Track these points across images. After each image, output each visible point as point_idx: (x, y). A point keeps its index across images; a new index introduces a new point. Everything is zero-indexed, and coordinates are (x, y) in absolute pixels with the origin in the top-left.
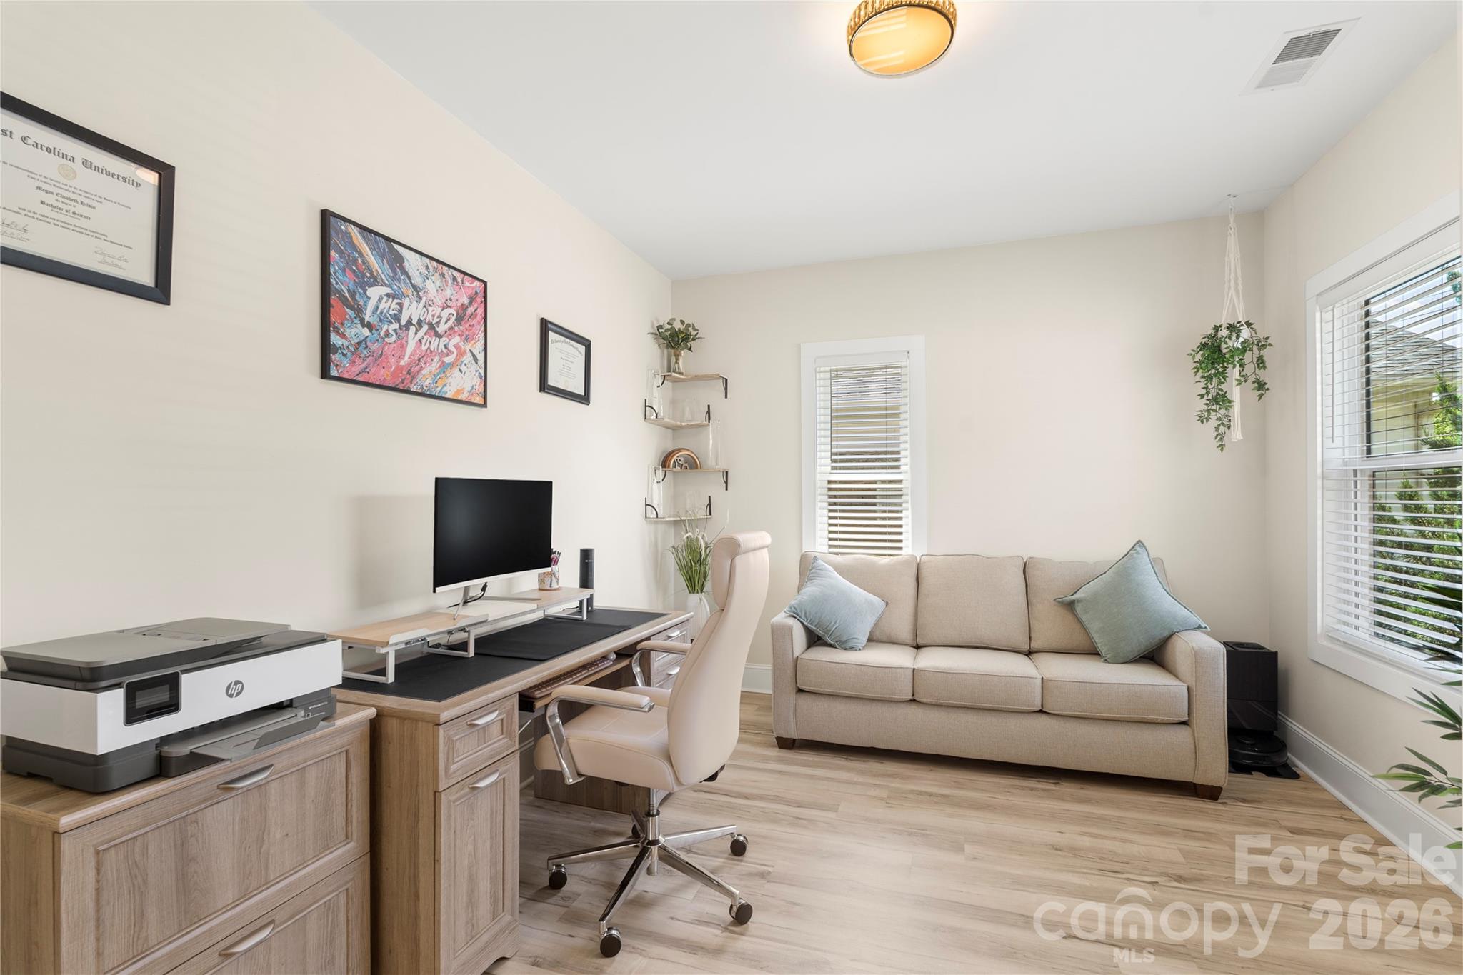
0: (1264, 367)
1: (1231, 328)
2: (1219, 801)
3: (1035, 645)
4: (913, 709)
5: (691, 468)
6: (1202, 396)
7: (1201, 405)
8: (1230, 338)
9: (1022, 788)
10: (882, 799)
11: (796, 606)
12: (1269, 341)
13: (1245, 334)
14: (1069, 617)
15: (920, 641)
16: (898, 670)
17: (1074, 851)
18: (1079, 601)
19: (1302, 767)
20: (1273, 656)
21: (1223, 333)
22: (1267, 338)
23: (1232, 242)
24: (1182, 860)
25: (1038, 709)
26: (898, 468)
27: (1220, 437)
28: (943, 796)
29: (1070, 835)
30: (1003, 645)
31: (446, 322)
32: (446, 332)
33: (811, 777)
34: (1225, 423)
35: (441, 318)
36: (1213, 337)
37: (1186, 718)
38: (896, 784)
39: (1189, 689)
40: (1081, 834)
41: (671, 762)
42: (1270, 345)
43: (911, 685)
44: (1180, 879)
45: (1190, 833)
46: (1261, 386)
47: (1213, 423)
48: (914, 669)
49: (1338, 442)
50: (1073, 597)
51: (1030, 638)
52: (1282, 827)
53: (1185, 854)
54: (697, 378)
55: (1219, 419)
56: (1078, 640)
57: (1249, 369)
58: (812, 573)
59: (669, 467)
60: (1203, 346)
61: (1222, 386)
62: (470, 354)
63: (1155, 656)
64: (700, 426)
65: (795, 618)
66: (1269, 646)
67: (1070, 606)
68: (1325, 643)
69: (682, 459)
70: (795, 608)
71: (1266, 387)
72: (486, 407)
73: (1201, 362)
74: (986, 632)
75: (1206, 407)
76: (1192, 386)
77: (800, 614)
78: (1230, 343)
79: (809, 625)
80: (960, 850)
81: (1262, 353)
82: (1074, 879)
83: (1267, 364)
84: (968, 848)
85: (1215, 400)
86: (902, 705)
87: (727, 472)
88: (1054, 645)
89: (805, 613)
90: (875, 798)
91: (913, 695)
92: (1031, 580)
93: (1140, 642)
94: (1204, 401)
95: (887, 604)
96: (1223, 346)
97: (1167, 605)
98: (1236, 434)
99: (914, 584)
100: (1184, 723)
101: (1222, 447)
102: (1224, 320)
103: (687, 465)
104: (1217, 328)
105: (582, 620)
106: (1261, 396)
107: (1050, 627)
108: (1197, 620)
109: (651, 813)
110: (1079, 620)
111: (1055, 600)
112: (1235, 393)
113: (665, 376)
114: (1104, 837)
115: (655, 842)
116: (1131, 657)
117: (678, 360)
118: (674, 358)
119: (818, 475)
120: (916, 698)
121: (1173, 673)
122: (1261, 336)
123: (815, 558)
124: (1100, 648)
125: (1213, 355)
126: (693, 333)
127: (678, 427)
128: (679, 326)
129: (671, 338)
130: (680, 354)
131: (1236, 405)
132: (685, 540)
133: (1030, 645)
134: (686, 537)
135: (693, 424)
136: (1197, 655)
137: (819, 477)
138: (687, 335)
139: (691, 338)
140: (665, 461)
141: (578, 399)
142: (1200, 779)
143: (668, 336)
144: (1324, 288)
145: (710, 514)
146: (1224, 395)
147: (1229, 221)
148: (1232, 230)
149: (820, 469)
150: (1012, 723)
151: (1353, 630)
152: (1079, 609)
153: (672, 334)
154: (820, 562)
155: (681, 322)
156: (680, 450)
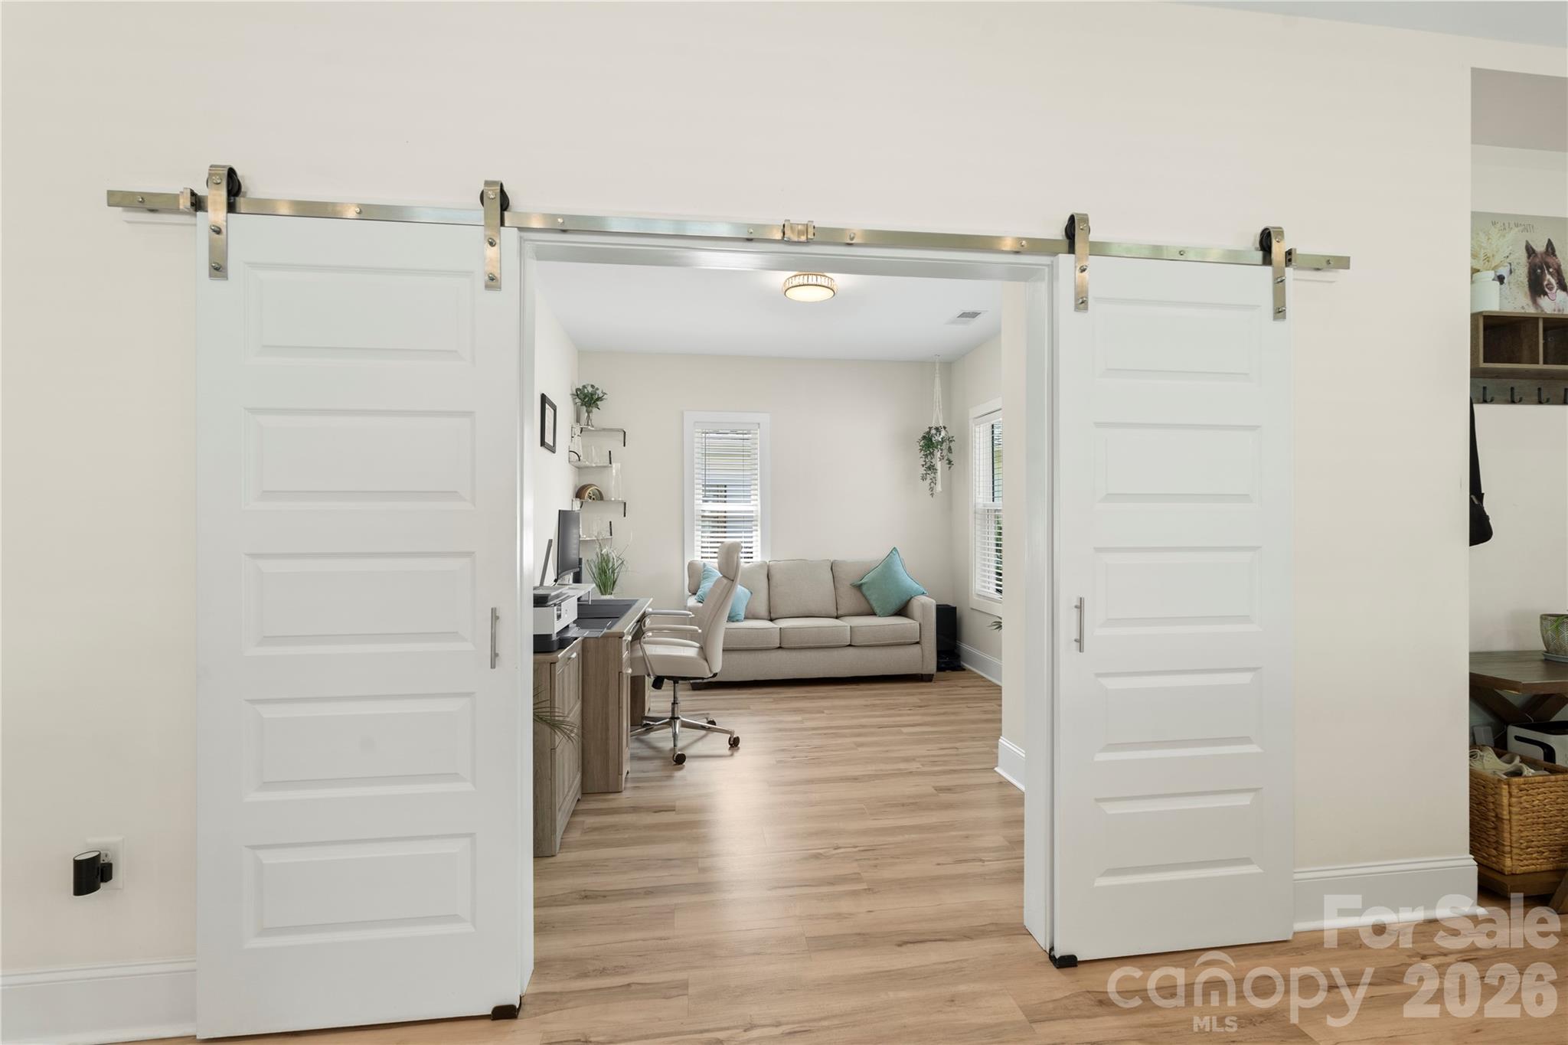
0: (951, 453)
1: (937, 429)
2: (933, 681)
3: (841, 612)
4: (780, 653)
5: (597, 499)
6: (923, 465)
7: (922, 470)
8: (936, 435)
13: (943, 433)
14: (859, 594)
15: (773, 616)
16: (766, 632)
18: (864, 584)
19: (967, 666)
20: (954, 609)
21: (933, 431)
22: (953, 437)
23: (937, 381)
25: (847, 644)
26: (748, 502)
27: (932, 489)
29: (870, 701)
30: (823, 613)
33: (723, 699)
34: (934, 481)
36: (929, 433)
37: (918, 640)
38: (775, 696)
39: (920, 625)
41: (707, 661)
42: (954, 440)
43: (779, 638)
45: (922, 693)
46: (950, 462)
47: (928, 481)
48: (775, 631)
49: (981, 496)
50: (863, 581)
51: (837, 609)
54: (605, 430)
55: (931, 479)
56: (864, 607)
57: (945, 452)
59: (584, 499)
60: (924, 438)
61: (932, 461)
63: (902, 611)
64: (605, 467)
66: (952, 604)
67: (860, 587)
68: (977, 599)
69: (591, 493)
71: (952, 463)
73: (923, 447)
74: (814, 608)
75: (925, 472)
76: (919, 458)
78: (936, 438)
80: (823, 712)
81: (950, 444)
83: (953, 451)
84: (825, 711)
85: (929, 468)
86: (773, 651)
87: (625, 504)
88: (851, 611)
91: (779, 645)
92: (836, 574)
93: (895, 604)
94: (924, 468)
95: (751, 593)
96: (933, 439)
97: (909, 582)
98: (939, 488)
99: (766, 580)
100: (918, 643)
101: (932, 495)
102: (934, 425)
103: (594, 497)
104: (930, 428)
105: (589, 605)
106: (950, 468)
107: (849, 600)
108: (922, 589)
109: (676, 702)
110: (864, 596)
111: (850, 584)
112: (939, 465)
113: (582, 428)
115: (678, 718)
116: (892, 612)
117: (589, 416)
118: (586, 414)
119: (695, 506)
120: (783, 646)
121: (913, 619)
122: (950, 435)
123: (704, 564)
124: (877, 610)
125: (929, 443)
126: (601, 395)
127: (587, 467)
128: (590, 389)
129: (585, 398)
130: (591, 411)
131: (939, 472)
132: (602, 555)
133: (839, 612)
134: (603, 552)
135: (599, 465)
136: (924, 606)
137: (696, 508)
138: (597, 397)
139: (599, 399)
140: (579, 494)
141: (552, 449)
142: (925, 672)
143: (583, 397)
144: (976, 416)
145: (611, 535)
146: (933, 466)
147: (935, 370)
148: (937, 371)
149: (697, 502)
150: (836, 654)
151: (987, 590)
152: (864, 588)
153: (586, 396)
154: (707, 566)
155: (592, 386)
156: (590, 485)
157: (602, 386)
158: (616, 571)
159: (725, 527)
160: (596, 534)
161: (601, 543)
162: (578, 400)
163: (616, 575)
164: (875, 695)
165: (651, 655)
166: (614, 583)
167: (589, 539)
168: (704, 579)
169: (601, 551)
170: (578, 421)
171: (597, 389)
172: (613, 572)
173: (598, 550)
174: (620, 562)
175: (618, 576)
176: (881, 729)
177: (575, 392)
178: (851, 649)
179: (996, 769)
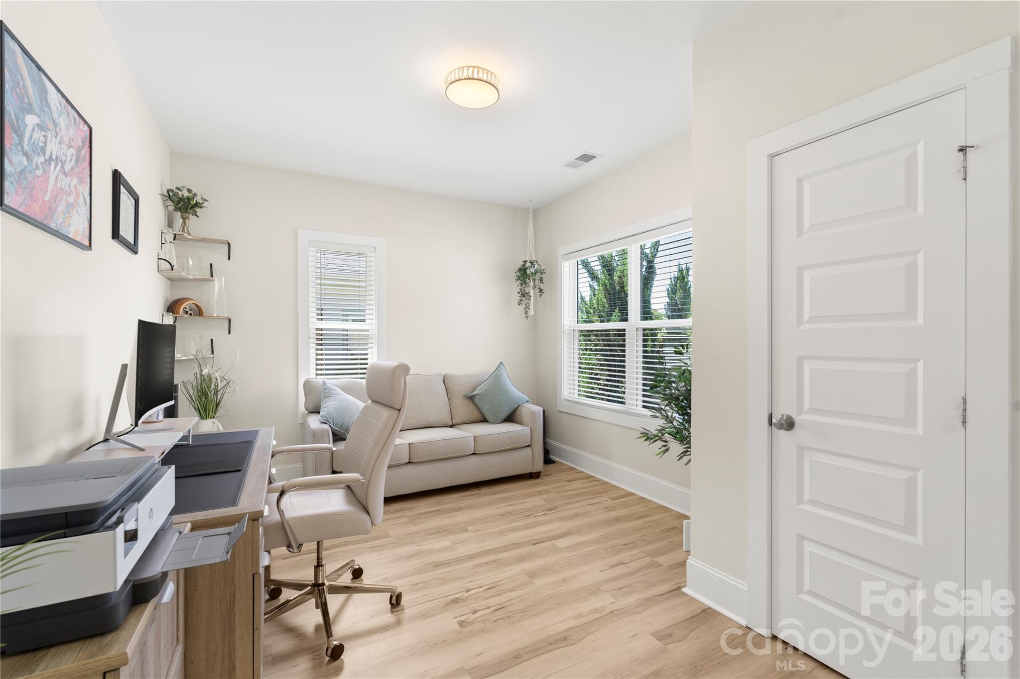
0: (543, 283)
1: (531, 262)
2: (540, 478)
3: (455, 422)
4: (409, 467)
5: (195, 315)
6: (519, 293)
7: (517, 297)
8: (531, 267)
9: (468, 496)
10: (407, 522)
11: (326, 416)
12: (544, 271)
13: (536, 266)
14: (471, 404)
16: (401, 446)
17: (510, 513)
18: (477, 395)
21: (528, 264)
22: (544, 270)
23: (531, 223)
24: (545, 503)
25: (472, 453)
26: (364, 321)
27: (526, 313)
28: (436, 511)
29: (502, 508)
30: (441, 424)
31: (70, 162)
32: (69, 172)
34: (527, 307)
35: (67, 156)
36: (524, 265)
37: (530, 443)
38: (408, 513)
39: (529, 429)
40: (506, 506)
41: (368, 513)
42: (545, 273)
43: (408, 453)
44: (550, 510)
45: (540, 493)
46: (541, 291)
47: (524, 306)
48: (409, 443)
49: (568, 318)
50: (474, 393)
51: (452, 418)
52: (564, 481)
53: (545, 500)
54: (204, 240)
55: (526, 304)
56: (476, 415)
57: (537, 282)
58: (326, 393)
59: (179, 314)
60: (520, 269)
61: (527, 289)
62: (82, 196)
63: (511, 418)
64: (205, 280)
65: (326, 424)
67: (471, 398)
68: (564, 403)
69: (187, 307)
70: (326, 417)
71: (543, 291)
72: (91, 250)
73: (519, 277)
74: (431, 419)
75: (520, 298)
76: (516, 287)
77: (329, 421)
78: (530, 270)
79: (335, 428)
80: (467, 530)
81: (542, 276)
82: (519, 524)
83: (544, 281)
84: (469, 528)
85: (524, 296)
86: (403, 467)
87: (230, 320)
88: (464, 420)
89: (333, 420)
90: (403, 523)
91: (409, 459)
92: (449, 387)
93: (504, 412)
94: (520, 295)
96: (528, 271)
97: (517, 393)
98: (531, 312)
100: (529, 446)
101: (527, 317)
102: (528, 259)
103: (191, 312)
104: (525, 262)
105: (189, 445)
106: (541, 295)
107: (464, 410)
108: (527, 398)
109: (320, 564)
110: (476, 405)
111: (464, 396)
112: (532, 293)
113: (175, 235)
114: (515, 504)
116: (503, 419)
117: (184, 223)
118: (181, 221)
119: (310, 324)
120: (412, 461)
121: (521, 424)
122: (542, 268)
123: (324, 382)
124: (488, 417)
125: (523, 274)
126: (201, 202)
127: (183, 279)
128: (186, 194)
129: (179, 202)
130: (188, 218)
131: (532, 298)
132: (201, 375)
133: (453, 422)
134: (203, 373)
135: (197, 277)
136: (533, 414)
137: (311, 326)
138: (194, 202)
139: (197, 205)
140: (172, 308)
141: (133, 248)
142: (534, 470)
143: (176, 199)
144: (566, 253)
145: (213, 353)
146: (527, 293)
147: (529, 213)
148: (531, 215)
149: (311, 320)
150: (461, 463)
151: (573, 396)
152: (477, 400)
153: (181, 199)
154: (328, 384)
155: (189, 191)
156: (187, 299)
157: (201, 191)
158: (220, 392)
159: (347, 345)
160: (195, 353)
161: (199, 361)
162: (169, 203)
163: (219, 396)
164: (503, 500)
165: (293, 518)
166: (218, 405)
167: (185, 358)
168: (326, 397)
169: (201, 371)
170: (170, 225)
171: (195, 195)
172: (216, 393)
173: (197, 370)
174: (225, 382)
175: (222, 397)
176: (536, 546)
177: (166, 193)
178: (474, 456)
179: (684, 590)
